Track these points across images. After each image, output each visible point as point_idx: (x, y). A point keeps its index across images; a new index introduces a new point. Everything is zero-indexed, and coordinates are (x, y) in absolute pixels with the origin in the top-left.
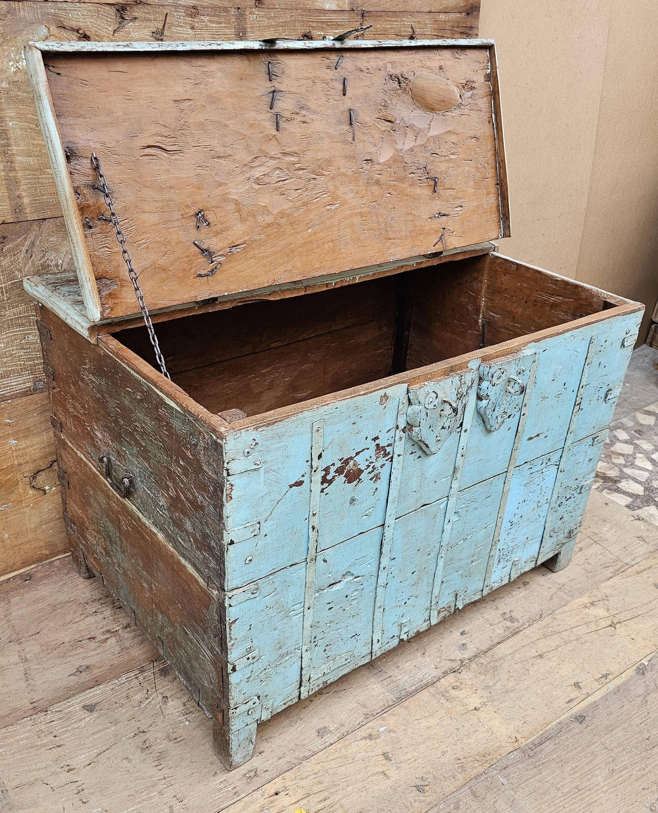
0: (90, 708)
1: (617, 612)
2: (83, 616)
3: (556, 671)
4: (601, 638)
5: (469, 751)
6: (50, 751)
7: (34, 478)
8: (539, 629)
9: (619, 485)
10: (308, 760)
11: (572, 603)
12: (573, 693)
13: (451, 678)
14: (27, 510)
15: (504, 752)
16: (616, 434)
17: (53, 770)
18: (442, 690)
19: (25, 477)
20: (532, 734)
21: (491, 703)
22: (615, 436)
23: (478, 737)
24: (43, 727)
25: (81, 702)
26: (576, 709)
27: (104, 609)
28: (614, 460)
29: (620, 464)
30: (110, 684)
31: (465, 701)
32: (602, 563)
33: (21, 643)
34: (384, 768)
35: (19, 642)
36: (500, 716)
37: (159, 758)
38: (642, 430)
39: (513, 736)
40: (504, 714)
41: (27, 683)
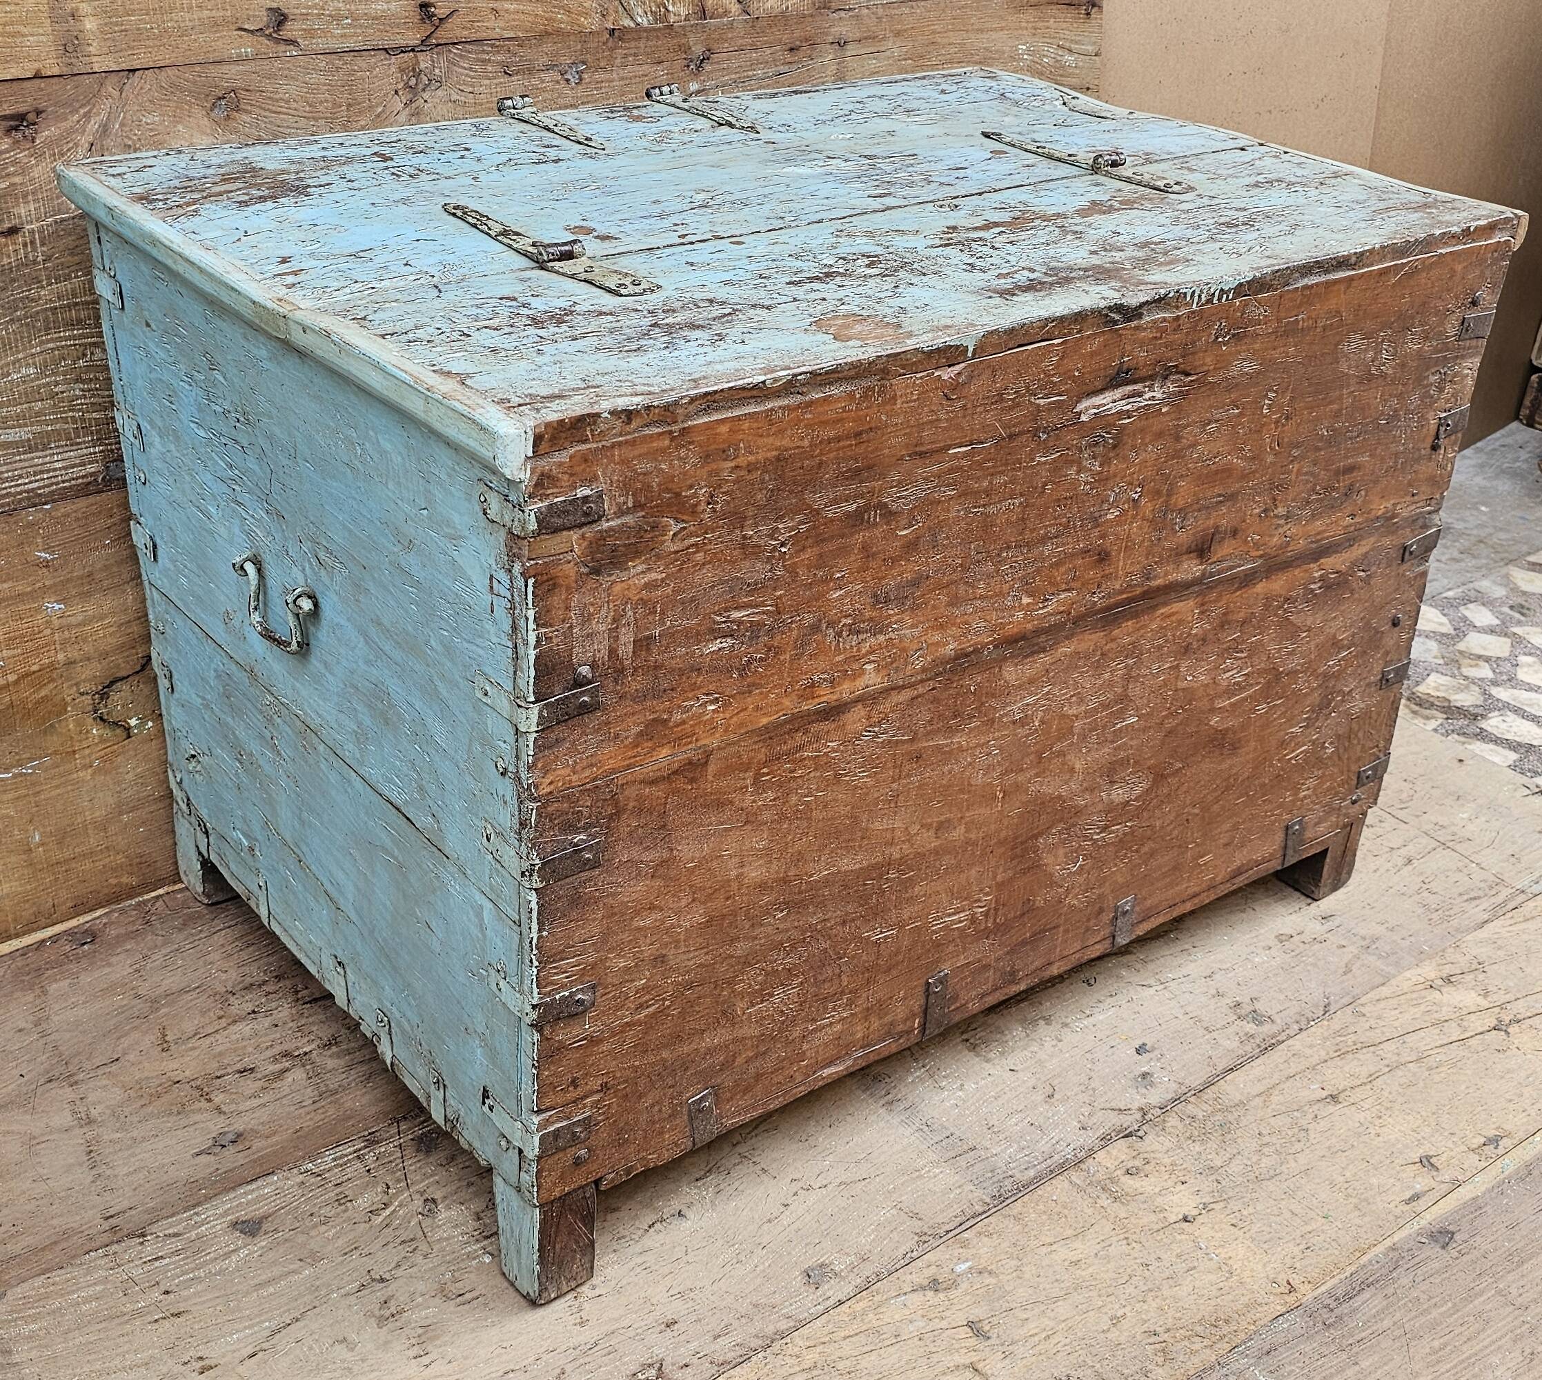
0: (250, 1228)
1: (1508, 997)
2: (224, 1022)
3: (1373, 1132)
4: (1475, 1056)
5: (1179, 1315)
6: (156, 1326)
7: (104, 696)
8: (1325, 1039)
9: (1484, 724)
10: (788, 1340)
11: (1400, 978)
12: (1419, 1179)
13: (1120, 1149)
14: (86, 774)
15: (1264, 1314)
16: (1467, 613)
17: (165, 1370)
18: (1100, 1176)
19: (82, 694)
20: (1326, 1274)
21: (1222, 1205)
22: (1465, 619)
23: (1197, 1284)
24: (136, 1272)
25: (226, 1213)
26: (1431, 1216)
27: (274, 1005)
28: (1466, 671)
29: (1482, 679)
30: (295, 1171)
31: (1159, 1200)
32: (1461, 890)
33: (76, 1083)
34: (973, 1357)
35: (72, 1080)
36: (1247, 1235)
37: (423, 1338)
38: (1526, 604)
39: (1282, 1279)
40: (1255, 1228)
41: (94, 1172)
